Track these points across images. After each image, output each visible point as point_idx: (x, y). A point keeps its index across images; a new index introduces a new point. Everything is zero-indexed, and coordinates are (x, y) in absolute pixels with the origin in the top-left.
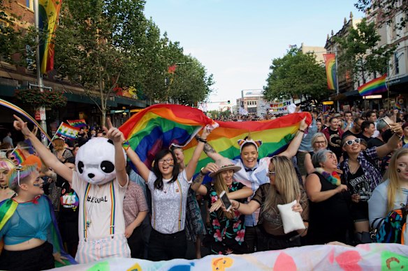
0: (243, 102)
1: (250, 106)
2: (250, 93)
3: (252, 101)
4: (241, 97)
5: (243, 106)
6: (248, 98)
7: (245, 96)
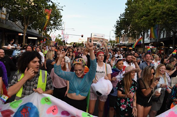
0: (91, 40)
1: (94, 42)
2: (96, 35)
3: (96, 40)
4: (90, 37)
5: (91, 42)
6: (95, 38)
7: (92, 36)
